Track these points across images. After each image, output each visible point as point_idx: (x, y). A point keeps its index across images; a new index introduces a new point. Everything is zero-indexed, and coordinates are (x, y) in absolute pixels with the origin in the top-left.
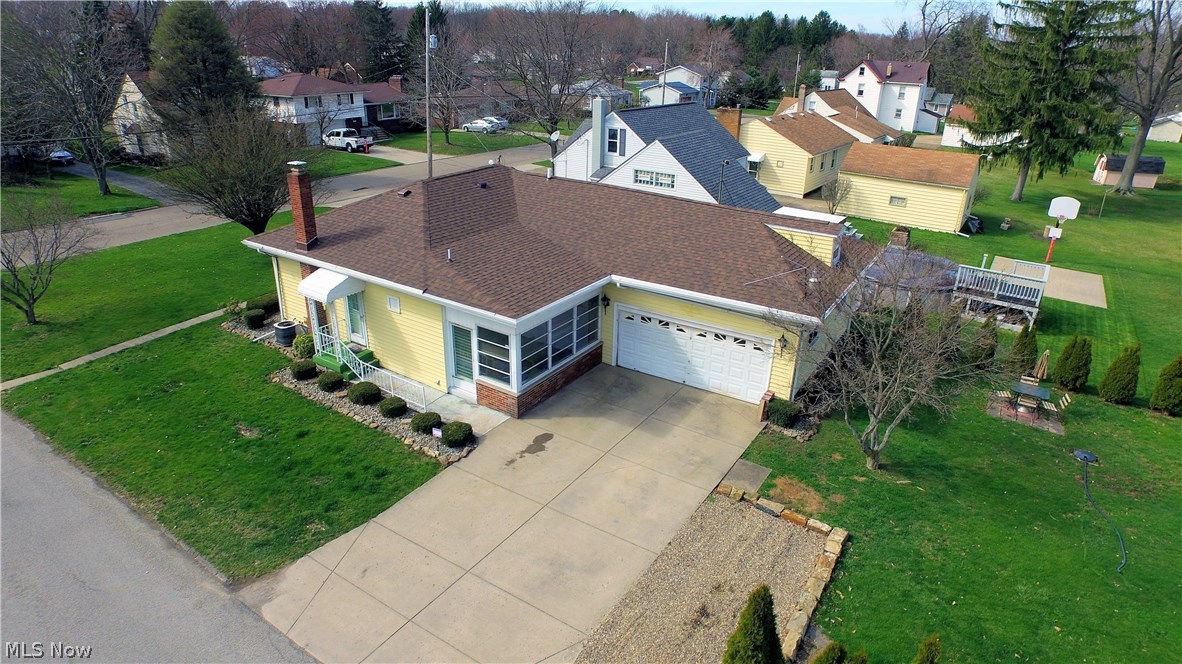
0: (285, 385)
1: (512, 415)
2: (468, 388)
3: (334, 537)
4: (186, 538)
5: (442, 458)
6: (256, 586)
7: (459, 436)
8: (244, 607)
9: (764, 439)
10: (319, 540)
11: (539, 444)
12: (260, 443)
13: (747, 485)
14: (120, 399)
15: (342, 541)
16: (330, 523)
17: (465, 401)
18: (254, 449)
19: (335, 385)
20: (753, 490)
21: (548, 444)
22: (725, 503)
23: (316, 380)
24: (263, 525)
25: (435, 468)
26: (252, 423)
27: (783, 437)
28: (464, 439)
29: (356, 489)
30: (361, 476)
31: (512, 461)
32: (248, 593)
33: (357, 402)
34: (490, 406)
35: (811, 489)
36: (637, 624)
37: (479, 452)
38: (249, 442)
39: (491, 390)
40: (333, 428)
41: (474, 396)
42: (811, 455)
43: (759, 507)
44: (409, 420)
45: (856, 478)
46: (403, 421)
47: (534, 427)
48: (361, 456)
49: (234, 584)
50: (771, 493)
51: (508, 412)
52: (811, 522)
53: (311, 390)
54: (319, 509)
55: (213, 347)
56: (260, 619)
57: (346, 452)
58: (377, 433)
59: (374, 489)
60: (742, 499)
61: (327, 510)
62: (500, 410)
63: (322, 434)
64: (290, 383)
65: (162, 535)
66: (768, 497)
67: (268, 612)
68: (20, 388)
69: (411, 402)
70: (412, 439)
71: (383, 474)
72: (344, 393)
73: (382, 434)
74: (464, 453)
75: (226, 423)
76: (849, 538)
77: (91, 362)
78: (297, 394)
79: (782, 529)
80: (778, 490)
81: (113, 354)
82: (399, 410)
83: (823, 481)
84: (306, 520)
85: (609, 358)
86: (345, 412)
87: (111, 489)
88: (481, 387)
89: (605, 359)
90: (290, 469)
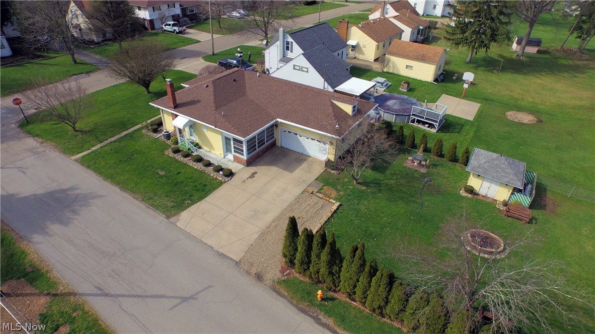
0: (170, 155)
1: (245, 166)
2: (230, 157)
3: (193, 205)
4: (152, 205)
5: (223, 180)
6: (174, 218)
7: (228, 173)
8: (172, 223)
9: (323, 174)
10: (189, 206)
11: (253, 175)
12: (165, 176)
13: (315, 189)
14: (117, 161)
15: (196, 206)
16: (191, 200)
17: (229, 161)
18: (165, 178)
19: (187, 155)
20: (316, 190)
21: (256, 176)
22: (307, 194)
23: (180, 153)
24: (172, 201)
25: (221, 183)
26: (162, 169)
27: (330, 173)
28: (230, 174)
29: (198, 190)
30: (199, 187)
31: (244, 181)
32: (172, 219)
33: (195, 161)
34: (238, 162)
35: (334, 190)
36: (275, 227)
37: (234, 178)
38: (163, 176)
39: (238, 157)
40: (188, 171)
41: (232, 159)
42: (338, 179)
43: (316, 196)
44: (212, 168)
45: (350, 187)
46: (210, 168)
47: (252, 169)
48: (198, 180)
49: (168, 217)
50: (322, 191)
51: (243, 165)
52: (331, 200)
53: (179, 157)
54: (188, 197)
55: (142, 141)
56: (177, 226)
57: (193, 179)
58: (202, 172)
59: (203, 190)
60: (312, 193)
61: (190, 197)
62: (240, 164)
63: (185, 173)
64: (172, 155)
65: (144, 205)
66: (320, 193)
67: (178, 224)
68: (83, 157)
69: (212, 161)
70: (213, 174)
71: (205, 186)
72: (190, 158)
73: (204, 172)
74: (230, 179)
75: (153, 169)
76: (340, 205)
77: (102, 147)
78: (174, 158)
79: (322, 202)
80: (324, 190)
81: (108, 144)
82: (209, 164)
83: (339, 187)
84: (185, 200)
85: (278, 144)
86: (191, 165)
87: (125, 191)
88: (234, 157)
89: (277, 144)
90: (177, 184)
